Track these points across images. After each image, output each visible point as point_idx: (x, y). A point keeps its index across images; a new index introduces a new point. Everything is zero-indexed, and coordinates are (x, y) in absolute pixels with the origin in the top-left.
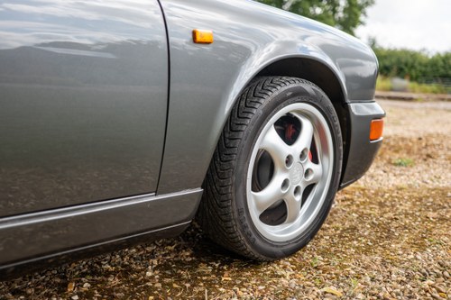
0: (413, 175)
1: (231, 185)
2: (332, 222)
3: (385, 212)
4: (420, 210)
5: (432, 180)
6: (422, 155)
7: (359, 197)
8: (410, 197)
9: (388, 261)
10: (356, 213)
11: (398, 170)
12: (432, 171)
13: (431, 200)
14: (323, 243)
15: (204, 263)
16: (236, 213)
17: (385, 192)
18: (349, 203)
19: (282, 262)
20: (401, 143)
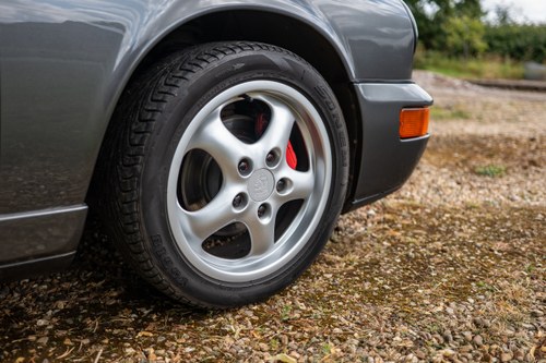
0: (498, 189)
1: (137, 201)
2: (347, 253)
3: (433, 241)
4: (485, 240)
5: (523, 197)
6: (523, 161)
7: (404, 218)
8: (479, 219)
9: (401, 315)
10: (389, 241)
11: (479, 181)
12: (529, 183)
13: (509, 224)
14: (317, 284)
15: (129, 308)
16: (148, 243)
17: (446, 212)
18: (386, 226)
19: (242, 311)
20: (501, 146)
